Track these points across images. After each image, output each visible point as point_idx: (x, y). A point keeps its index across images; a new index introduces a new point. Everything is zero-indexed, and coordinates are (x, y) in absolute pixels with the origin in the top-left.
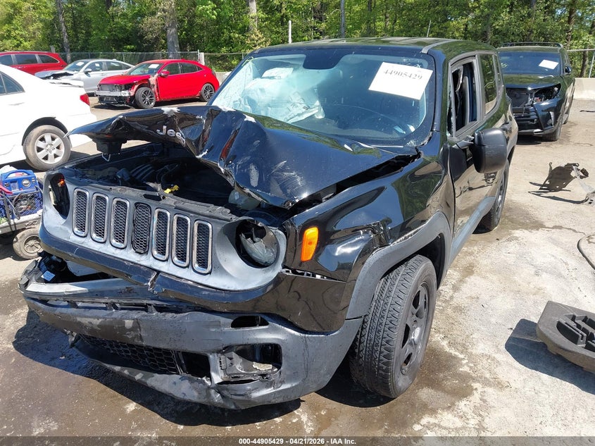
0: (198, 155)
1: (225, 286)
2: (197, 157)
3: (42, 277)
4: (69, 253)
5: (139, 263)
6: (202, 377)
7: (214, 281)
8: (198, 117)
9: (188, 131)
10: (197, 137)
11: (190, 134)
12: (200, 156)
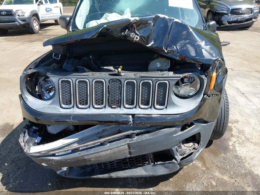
0: (148, 44)
1: (178, 112)
2: (147, 46)
3: (36, 141)
4: (67, 120)
5: (119, 113)
6: (172, 160)
7: (170, 111)
8: (149, 22)
9: (141, 31)
10: (148, 34)
11: (143, 33)
12: (150, 45)
